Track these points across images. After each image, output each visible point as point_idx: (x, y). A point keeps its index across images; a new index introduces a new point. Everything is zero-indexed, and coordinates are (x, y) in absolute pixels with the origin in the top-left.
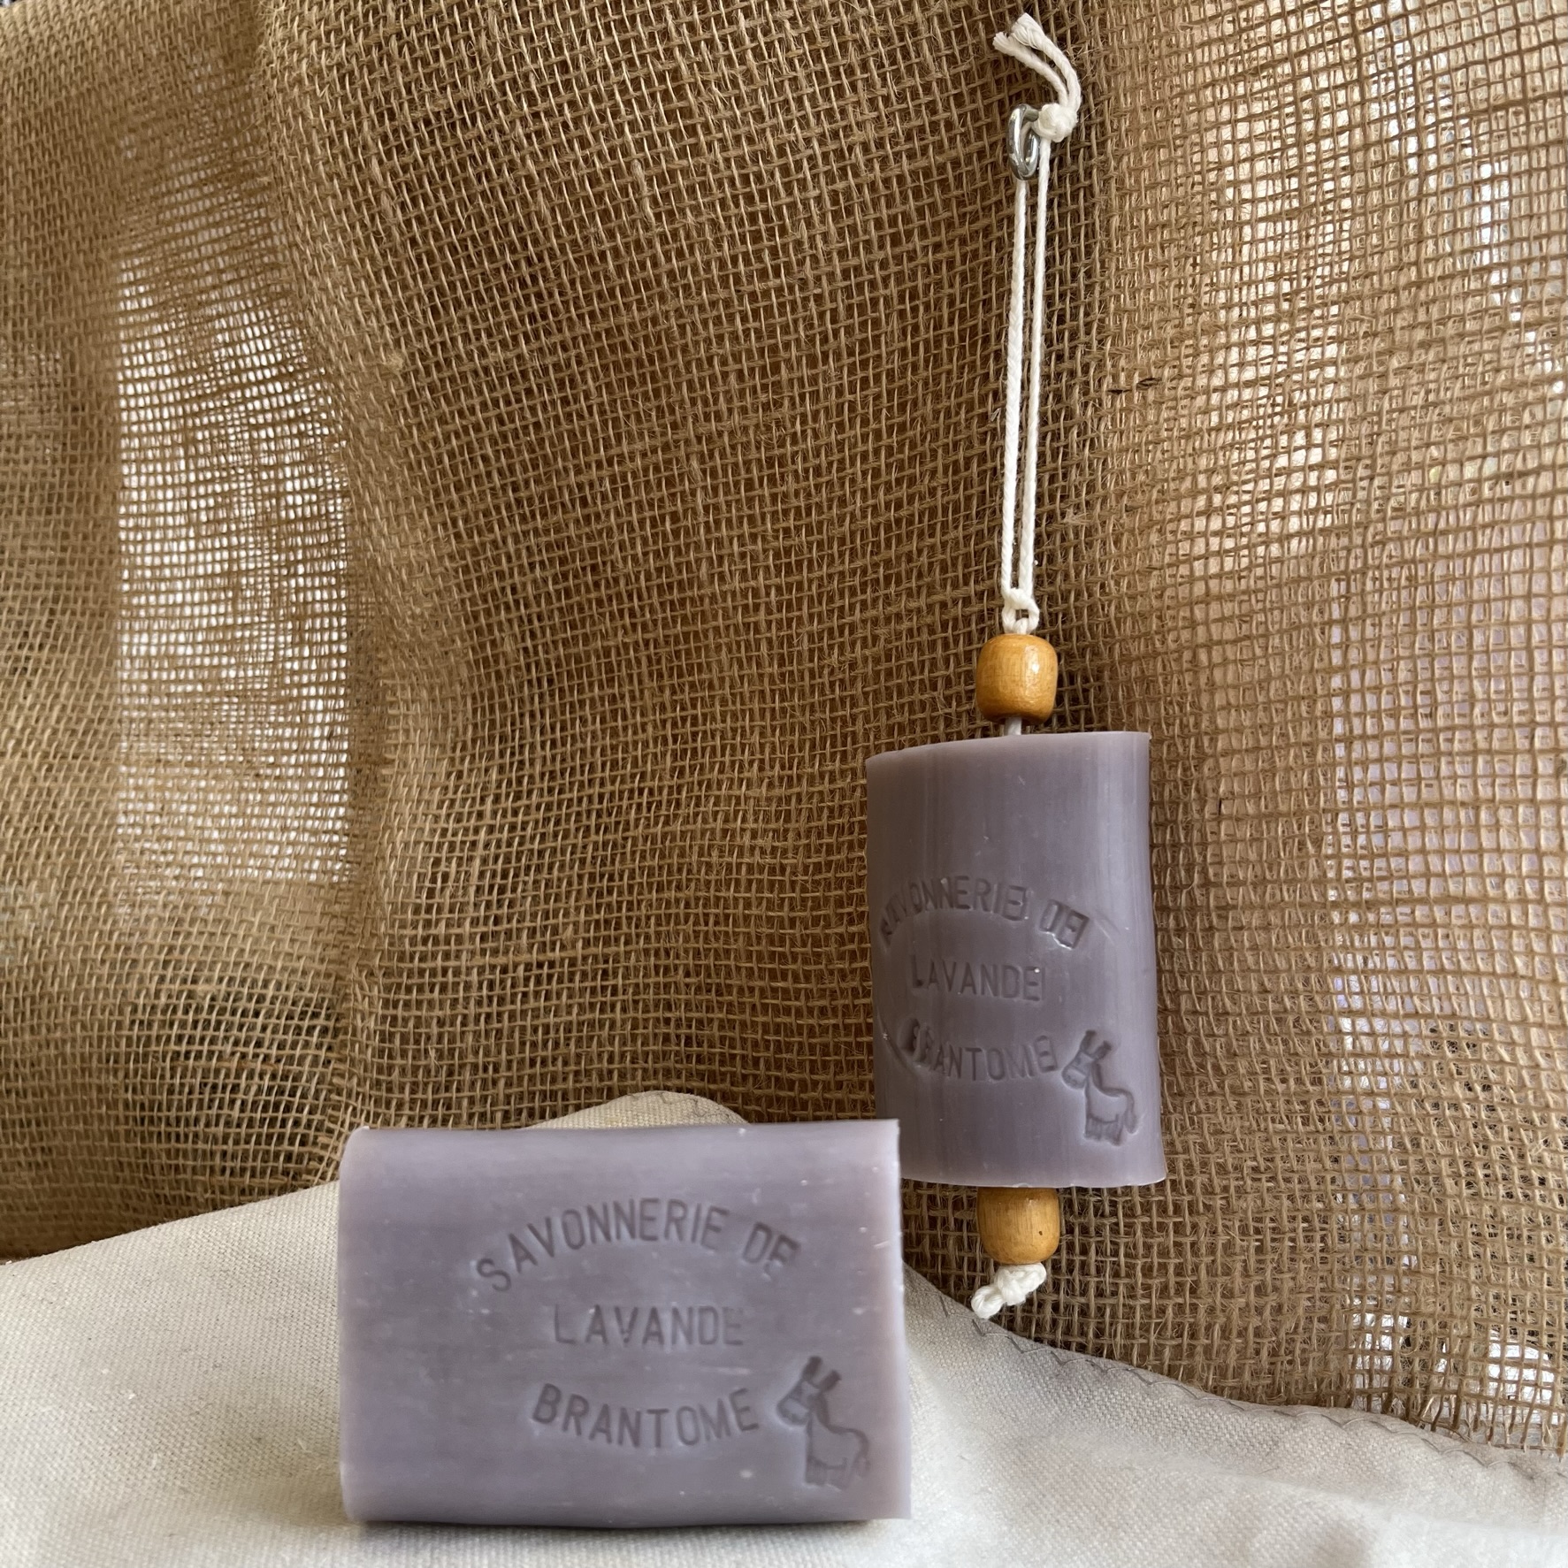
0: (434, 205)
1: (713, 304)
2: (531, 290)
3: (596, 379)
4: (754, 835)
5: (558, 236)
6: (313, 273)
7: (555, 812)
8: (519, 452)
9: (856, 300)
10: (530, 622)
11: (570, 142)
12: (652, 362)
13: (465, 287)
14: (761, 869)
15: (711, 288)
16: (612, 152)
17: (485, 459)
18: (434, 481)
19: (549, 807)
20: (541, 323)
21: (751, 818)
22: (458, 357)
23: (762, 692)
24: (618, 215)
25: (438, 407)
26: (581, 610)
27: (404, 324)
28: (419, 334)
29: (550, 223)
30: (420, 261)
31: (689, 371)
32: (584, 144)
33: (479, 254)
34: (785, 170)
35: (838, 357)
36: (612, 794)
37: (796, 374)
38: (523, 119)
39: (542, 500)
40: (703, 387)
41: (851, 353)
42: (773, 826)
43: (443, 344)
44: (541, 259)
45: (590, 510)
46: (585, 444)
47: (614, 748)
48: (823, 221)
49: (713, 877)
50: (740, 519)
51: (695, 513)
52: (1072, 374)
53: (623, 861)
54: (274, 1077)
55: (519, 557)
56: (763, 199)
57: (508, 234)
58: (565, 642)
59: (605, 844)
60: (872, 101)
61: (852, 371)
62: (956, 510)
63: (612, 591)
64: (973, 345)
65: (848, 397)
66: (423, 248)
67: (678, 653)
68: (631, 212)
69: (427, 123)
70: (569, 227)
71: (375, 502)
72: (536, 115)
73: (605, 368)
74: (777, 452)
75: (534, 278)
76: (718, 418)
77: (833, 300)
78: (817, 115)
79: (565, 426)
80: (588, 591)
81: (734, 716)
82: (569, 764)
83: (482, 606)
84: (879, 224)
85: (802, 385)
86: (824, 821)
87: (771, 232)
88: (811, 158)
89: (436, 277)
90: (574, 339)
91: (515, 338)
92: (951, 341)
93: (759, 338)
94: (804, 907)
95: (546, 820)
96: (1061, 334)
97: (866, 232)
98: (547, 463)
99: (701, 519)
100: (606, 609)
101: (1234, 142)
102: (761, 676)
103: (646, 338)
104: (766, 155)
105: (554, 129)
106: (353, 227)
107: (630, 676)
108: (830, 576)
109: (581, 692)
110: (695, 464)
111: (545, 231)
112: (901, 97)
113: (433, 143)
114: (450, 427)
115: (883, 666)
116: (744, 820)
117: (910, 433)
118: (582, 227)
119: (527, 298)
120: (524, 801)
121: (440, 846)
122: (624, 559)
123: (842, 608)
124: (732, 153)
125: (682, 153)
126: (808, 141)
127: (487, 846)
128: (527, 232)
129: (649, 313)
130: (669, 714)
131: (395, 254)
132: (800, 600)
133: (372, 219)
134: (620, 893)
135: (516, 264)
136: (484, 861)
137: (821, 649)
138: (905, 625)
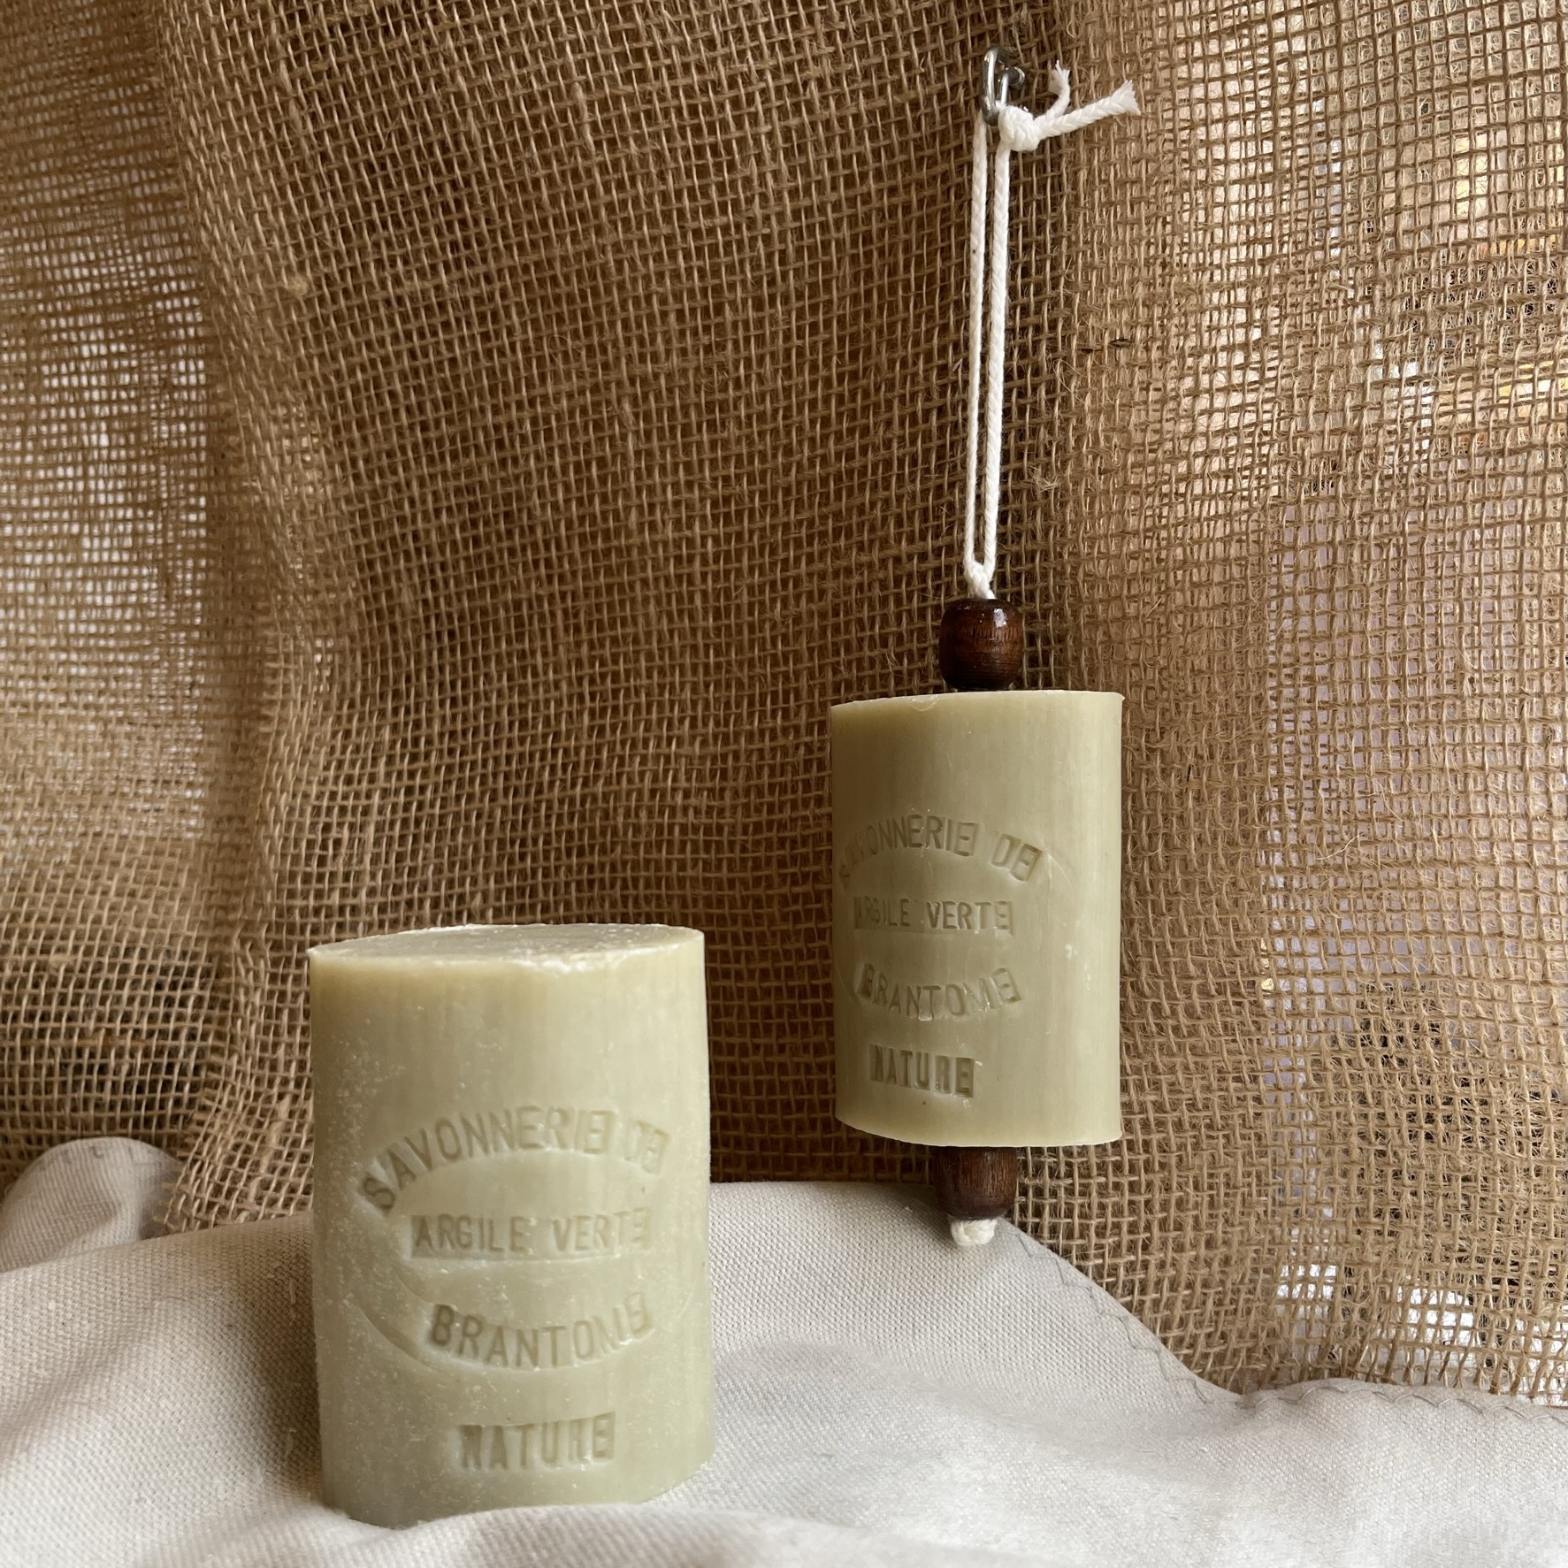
0: (350, 118)
1: (654, 239)
2: (455, 216)
3: (521, 313)
4: (687, 795)
5: (488, 160)
6: (207, 184)
7: (456, 774)
8: (431, 389)
9: (807, 241)
10: (432, 571)
11: (505, 59)
12: (584, 298)
13: (381, 209)
14: (696, 829)
15: (653, 223)
16: (551, 72)
17: (392, 394)
18: (334, 417)
19: (450, 769)
20: (463, 252)
21: (682, 777)
22: (370, 285)
23: (694, 648)
24: (555, 141)
25: (344, 336)
26: (490, 559)
27: (310, 246)
28: (326, 257)
29: (480, 146)
30: (331, 178)
31: (624, 308)
32: (522, 61)
33: (398, 174)
34: (736, 103)
35: (786, 300)
36: (521, 756)
37: (741, 317)
38: (453, 31)
39: (453, 441)
40: (639, 326)
41: (800, 297)
42: (708, 784)
43: (353, 270)
44: (467, 183)
45: (508, 454)
46: (506, 384)
47: (523, 707)
48: (774, 158)
49: (642, 838)
50: (676, 466)
51: (624, 457)
52: (1038, 329)
53: (536, 824)
54: (146, 1054)
55: (424, 502)
56: (712, 131)
57: (431, 153)
58: (470, 594)
59: (515, 809)
60: (829, 36)
61: (800, 317)
62: (914, 463)
63: (527, 540)
64: (931, 294)
65: (796, 341)
66: (335, 164)
67: (599, 608)
68: (568, 137)
69: (345, 28)
70: (501, 150)
71: (267, 437)
72: (467, 28)
73: (531, 302)
74: (718, 396)
75: (458, 203)
76: (655, 358)
77: (783, 240)
78: (771, 47)
79: (484, 362)
80: (499, 539)
81: (662, 672)
82: (471, 723)
83: (378, 553)
84: (832, 164)
85: (747, 328)
86: (766, 779)
87: (718, 166)
88: (764, 92)
89: (349, 196)
90: (500, 271)
91: (433, 267)
92: (907, 288)
93: (702, 276)
94: (744, 868)
95: (448, 783)
96: (1025, 286)
97: (818, 171)
98: (461, 402)
99: (633, 464)
100: (519, 558)
101: (1206, 101)
102: (694, 631)
103: (579, 274)
104: (717, 85)
105: (489, 44)
106: (255, 135)
107: (543, 631)
108: (774, 528)
109: (486, 645)
110: (627, 407)
111: (473, 154)
112: (860, 33)
113: (351, 51)
114: (356, 359)
115: (831, 621)
116: (675, 779)
117: (863, 382)
118: (515, 150)
119: (450, 225)
120: (421, 763)
121: (329, 810)
122: (543, 506)
123: (785, 561)
124: (681, 81)
125: (627, 78)
126: (761, 73)
127: (381, 811)
128: (453, 154)
129: (585, 246)
130: (587, 670)
131: (303, 169)
132: (739, 553)
133: (278, 128)
134: (534, 859)
135: (440, 187)
136: (379, 828)
137: (762, 603)
138: (856, 579)
